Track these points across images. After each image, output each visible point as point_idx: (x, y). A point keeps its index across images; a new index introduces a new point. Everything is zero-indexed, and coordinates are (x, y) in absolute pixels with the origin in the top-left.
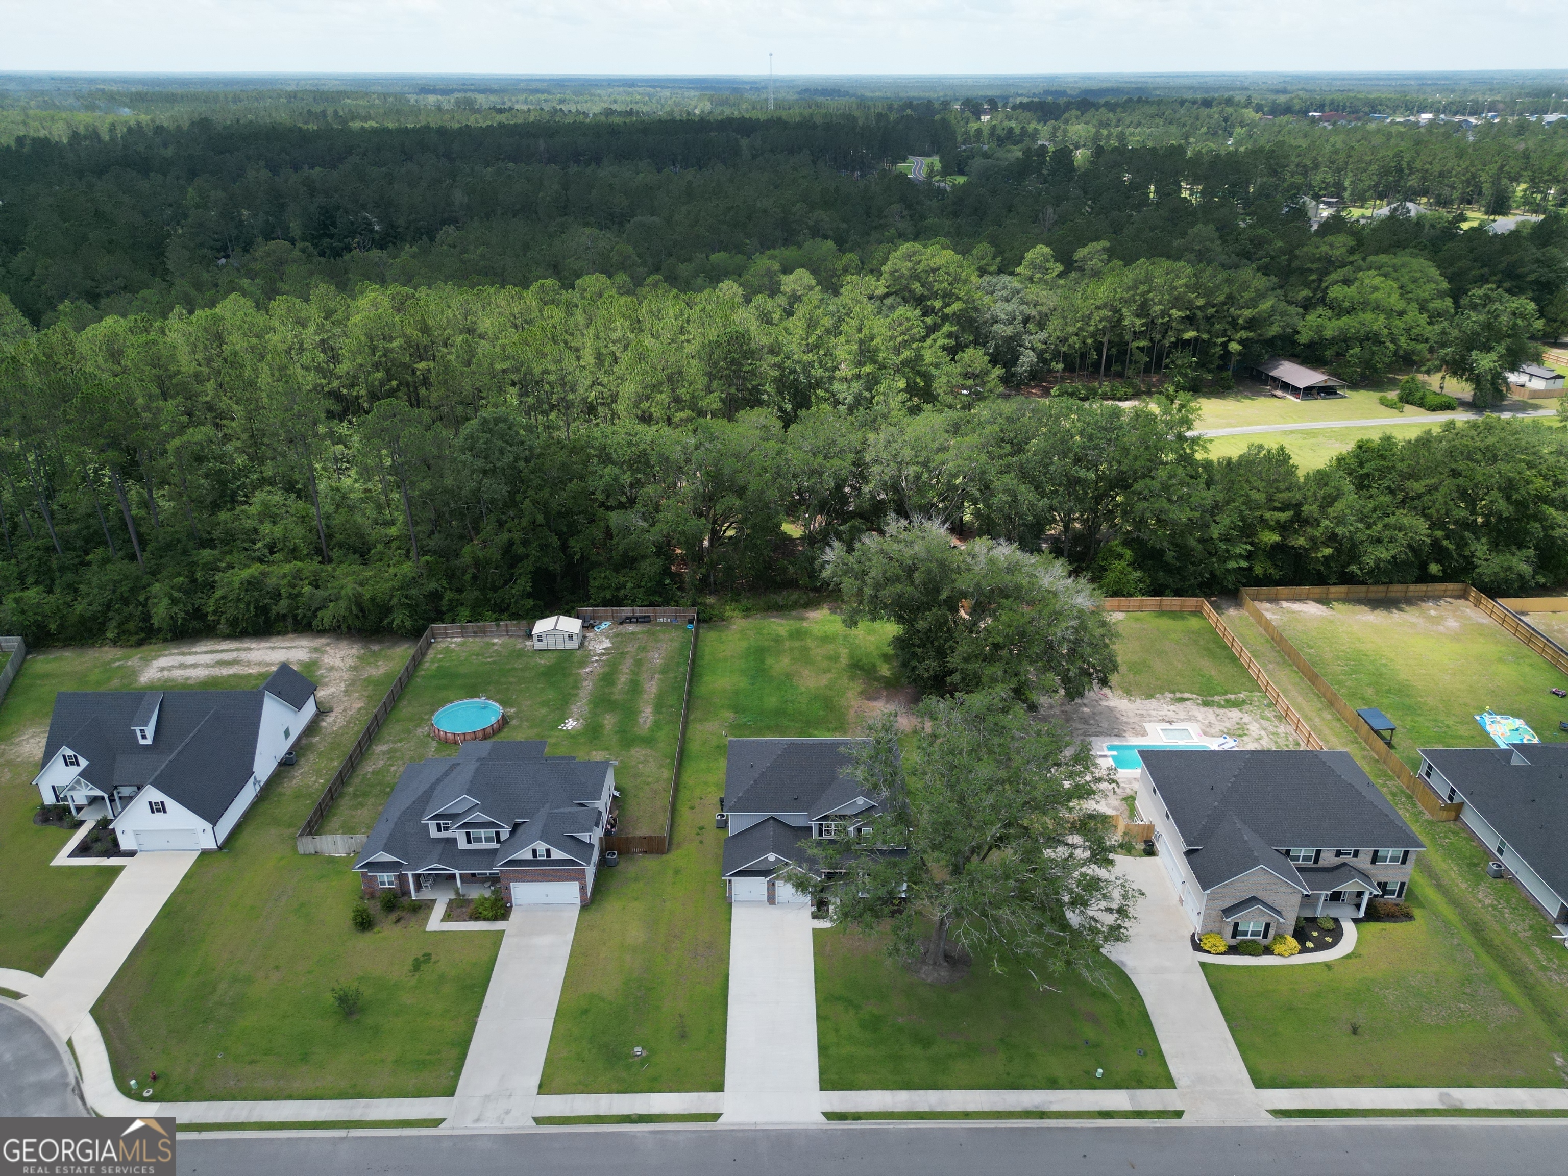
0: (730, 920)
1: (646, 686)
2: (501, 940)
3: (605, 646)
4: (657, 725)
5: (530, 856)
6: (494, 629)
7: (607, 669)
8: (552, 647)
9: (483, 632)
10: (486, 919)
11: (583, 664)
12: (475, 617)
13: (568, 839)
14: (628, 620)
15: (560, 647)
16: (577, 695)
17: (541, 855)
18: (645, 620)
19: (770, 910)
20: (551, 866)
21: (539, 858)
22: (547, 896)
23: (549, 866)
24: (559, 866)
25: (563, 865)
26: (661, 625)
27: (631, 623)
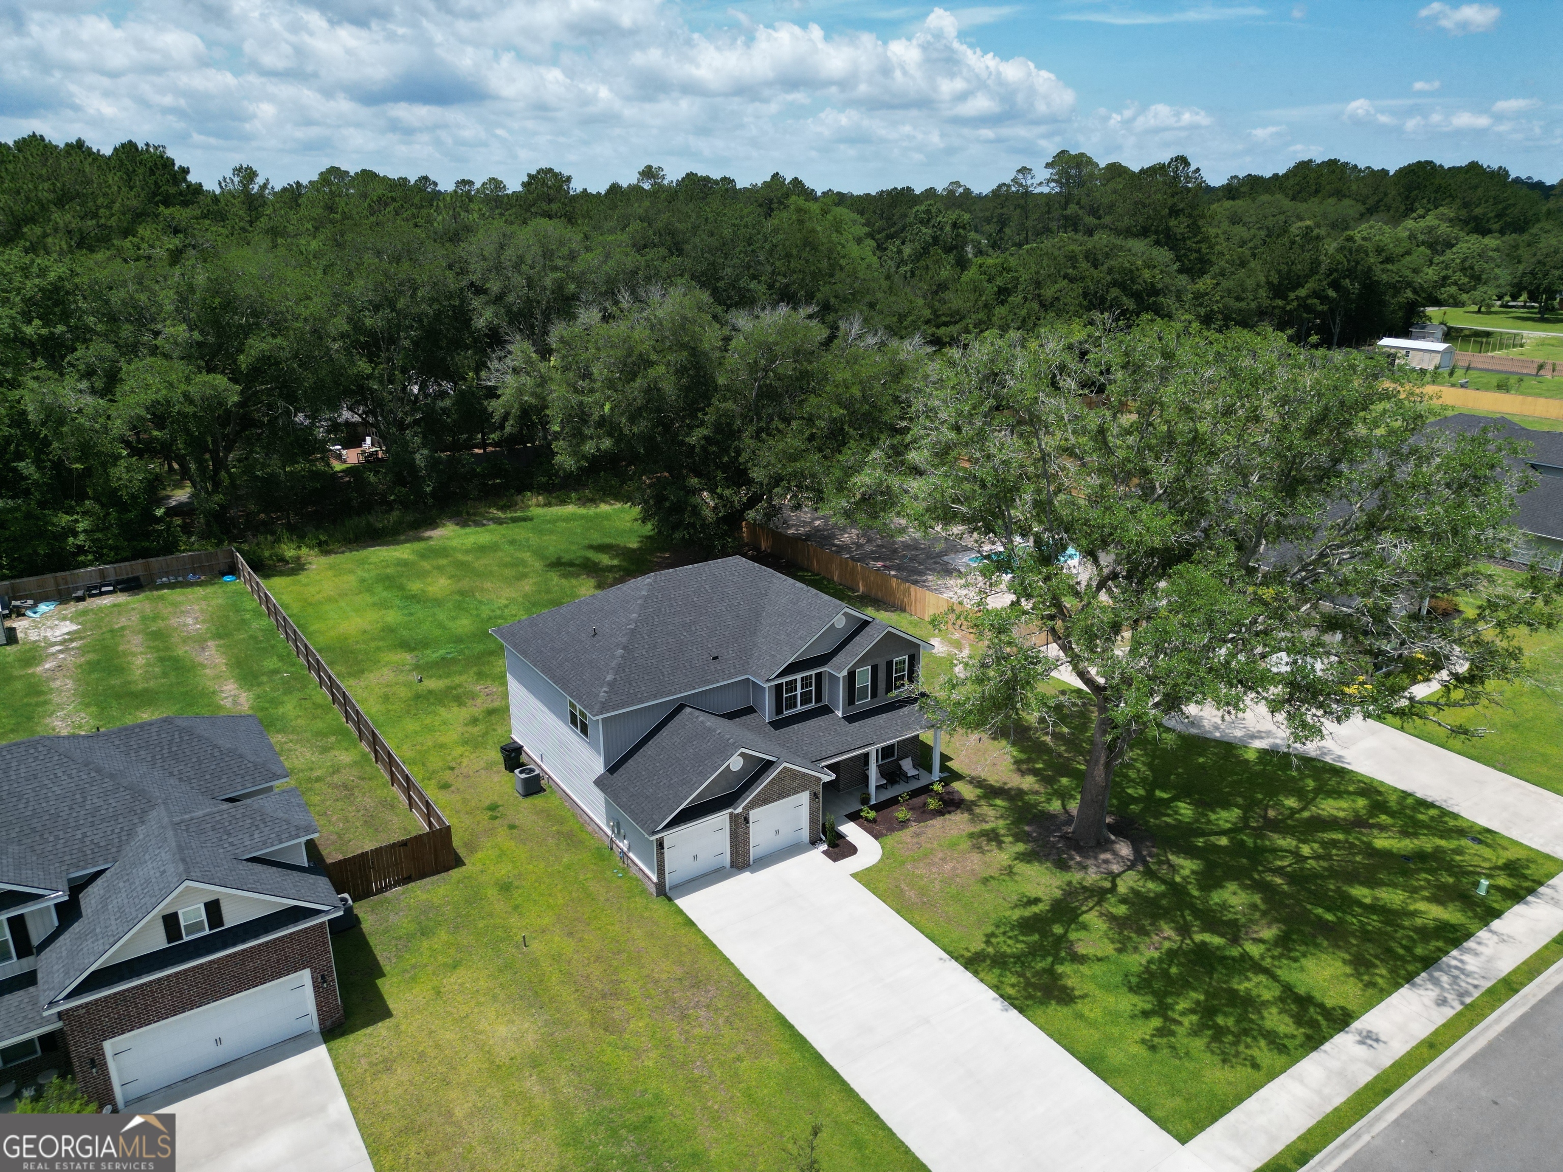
0: (690, 923)
1: (203, 661)
3: (64, 630)
7: (92, 656)
13: (258, 867)
14: (95, 591)
16: (46, 703)
17: (191, 929)
18: (131, 585)
19: (745, 877)
20: (234, 944)
21: (186, 939)
22: (218, 1041)
23: (225, 947)
24: (256, 936)
25: (267, 931)
26: (171, 586)
27: (102, 594)
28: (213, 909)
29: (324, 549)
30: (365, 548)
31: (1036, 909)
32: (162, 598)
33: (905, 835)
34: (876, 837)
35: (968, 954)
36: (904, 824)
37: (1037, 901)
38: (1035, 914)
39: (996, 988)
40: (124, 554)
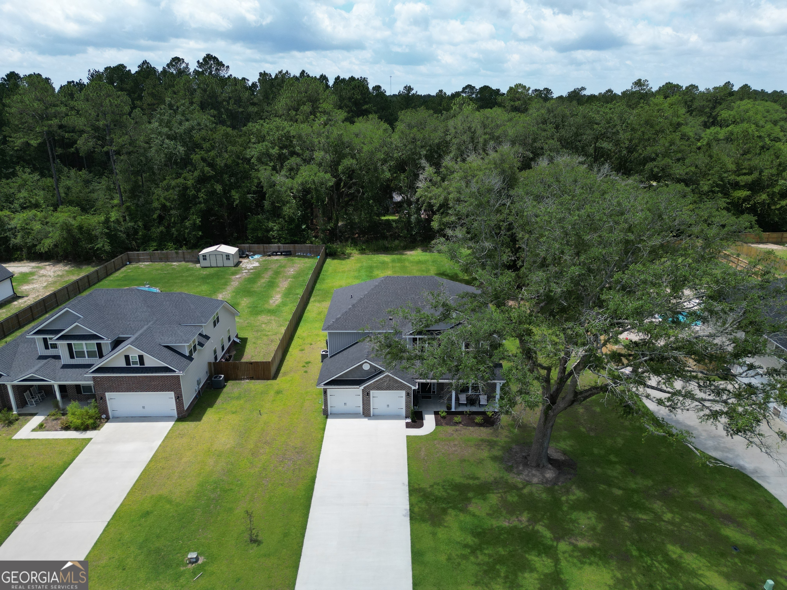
0: (324, 429)
1: (281, 285)
2: (84, 448)
3: (254, 265)
4: (284, 304)
5: (123, 364)
6: (174, 255)
7: (252, 276)
8: (214, 264)
9: (166, 259)
10: (77, 429)
11: (234, 273)
12: (160, 247)
13: (166, 349)
14: (275, 253)
15: (220, 264)
16: (224, 288)
17: (135, 363)
18: (288, 254)
19: (365, 421)
20: (144, 373)
21: (132, 366)
22: (144, 407)
23: (142, 373)
24: (152, 373)
25: (156, 372)
26: (299, 256)
27: (276, 255)
28: (141, 358)
29: (362, 252)
30: (378, 254)
31: (471, 482)
32: (292, 260)
33: (450, 429)
34: (437, 425)
35: (416, 486)
36: (457, 423)
37: (478, 478)
38: (469, 484)
39: (411, 505)
40: (287, 241)
